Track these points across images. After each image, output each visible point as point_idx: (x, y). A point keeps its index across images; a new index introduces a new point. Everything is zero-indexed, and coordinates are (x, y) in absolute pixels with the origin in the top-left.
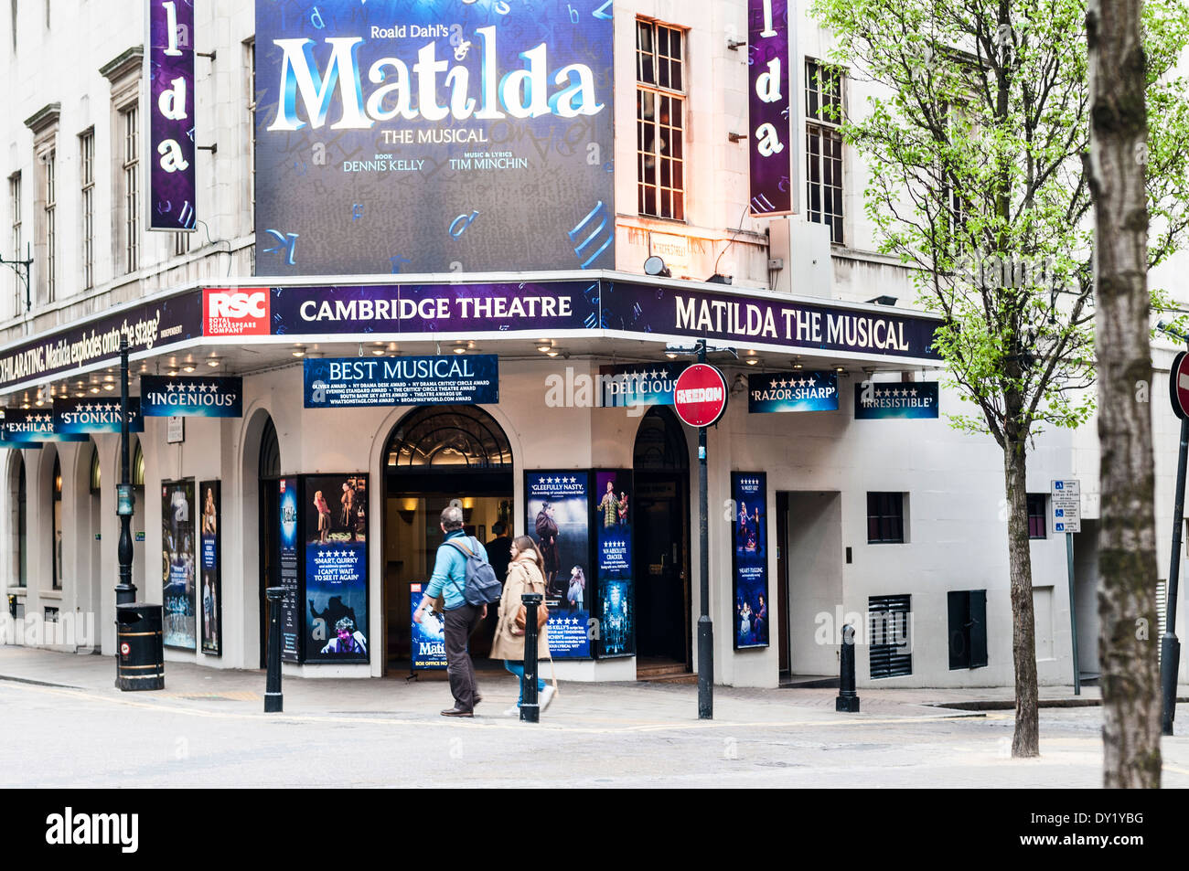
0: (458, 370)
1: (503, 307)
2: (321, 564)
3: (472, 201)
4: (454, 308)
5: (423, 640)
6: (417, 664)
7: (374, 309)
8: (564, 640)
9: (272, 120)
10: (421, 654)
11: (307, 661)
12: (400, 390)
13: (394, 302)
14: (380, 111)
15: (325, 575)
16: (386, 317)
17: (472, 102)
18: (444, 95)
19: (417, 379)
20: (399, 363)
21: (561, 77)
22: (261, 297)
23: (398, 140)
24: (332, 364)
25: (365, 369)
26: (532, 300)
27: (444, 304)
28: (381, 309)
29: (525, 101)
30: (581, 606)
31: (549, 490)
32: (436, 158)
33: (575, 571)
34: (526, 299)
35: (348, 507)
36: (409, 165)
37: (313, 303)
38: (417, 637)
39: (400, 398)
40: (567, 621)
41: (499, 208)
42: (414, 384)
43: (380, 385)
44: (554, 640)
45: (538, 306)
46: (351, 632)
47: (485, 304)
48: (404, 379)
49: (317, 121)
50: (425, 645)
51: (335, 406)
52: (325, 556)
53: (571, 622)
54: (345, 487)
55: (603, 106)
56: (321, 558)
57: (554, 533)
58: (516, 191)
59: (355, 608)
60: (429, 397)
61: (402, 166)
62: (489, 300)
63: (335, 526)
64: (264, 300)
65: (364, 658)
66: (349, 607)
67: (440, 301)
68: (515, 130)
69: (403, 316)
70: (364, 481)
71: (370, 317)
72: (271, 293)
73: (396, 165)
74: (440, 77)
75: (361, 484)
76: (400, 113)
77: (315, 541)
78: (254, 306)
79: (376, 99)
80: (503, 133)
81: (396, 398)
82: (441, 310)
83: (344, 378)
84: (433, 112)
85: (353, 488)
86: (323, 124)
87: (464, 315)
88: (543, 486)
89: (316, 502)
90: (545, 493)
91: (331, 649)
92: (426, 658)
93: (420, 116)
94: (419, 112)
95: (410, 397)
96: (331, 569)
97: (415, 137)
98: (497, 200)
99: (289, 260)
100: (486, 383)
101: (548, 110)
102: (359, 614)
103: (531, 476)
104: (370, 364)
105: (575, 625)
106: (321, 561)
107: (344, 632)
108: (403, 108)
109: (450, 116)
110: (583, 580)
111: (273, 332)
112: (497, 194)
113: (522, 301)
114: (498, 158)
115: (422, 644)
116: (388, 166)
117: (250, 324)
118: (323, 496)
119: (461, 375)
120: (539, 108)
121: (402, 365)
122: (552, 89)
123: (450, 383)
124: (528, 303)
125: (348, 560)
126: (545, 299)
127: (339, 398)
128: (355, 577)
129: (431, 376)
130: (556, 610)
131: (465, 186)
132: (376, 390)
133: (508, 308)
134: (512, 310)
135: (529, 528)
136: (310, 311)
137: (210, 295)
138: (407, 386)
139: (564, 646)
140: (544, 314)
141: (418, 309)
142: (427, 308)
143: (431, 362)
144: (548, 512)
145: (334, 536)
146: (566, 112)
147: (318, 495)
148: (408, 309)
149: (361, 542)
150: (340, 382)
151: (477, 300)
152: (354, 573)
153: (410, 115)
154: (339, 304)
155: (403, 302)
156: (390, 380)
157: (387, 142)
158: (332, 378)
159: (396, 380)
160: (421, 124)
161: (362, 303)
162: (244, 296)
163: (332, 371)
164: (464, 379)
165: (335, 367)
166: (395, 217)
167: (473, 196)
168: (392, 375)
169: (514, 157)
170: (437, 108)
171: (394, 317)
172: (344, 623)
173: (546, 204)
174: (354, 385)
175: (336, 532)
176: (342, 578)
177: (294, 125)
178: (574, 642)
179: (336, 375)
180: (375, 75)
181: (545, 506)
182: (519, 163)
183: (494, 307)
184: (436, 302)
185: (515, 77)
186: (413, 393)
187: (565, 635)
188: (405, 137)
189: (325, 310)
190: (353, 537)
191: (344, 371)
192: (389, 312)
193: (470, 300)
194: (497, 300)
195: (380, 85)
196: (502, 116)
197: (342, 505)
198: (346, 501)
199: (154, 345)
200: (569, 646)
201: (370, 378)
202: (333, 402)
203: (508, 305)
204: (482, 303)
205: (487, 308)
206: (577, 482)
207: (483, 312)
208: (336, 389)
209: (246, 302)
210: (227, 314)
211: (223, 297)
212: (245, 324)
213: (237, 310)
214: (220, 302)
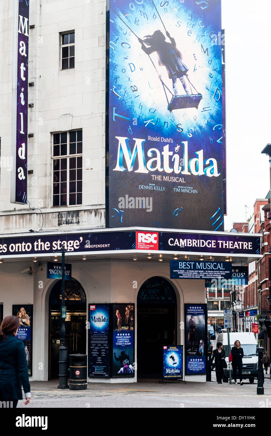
0: (220, 267)
1: (232, 245)
2: (118, 339)
3: (181, 204)
4: (217, 244)
5: (167, 368)
6: (165, 377)
7: (192, 243)
8: (198, 367)
9: (115, 167)
10: (166, 373)
11: (113, 377)
12: (202, 273)
13: (198, 240)
14: (151, 167)
15: (119, 343)
16: (196, 246)
17: (180, 168)
18: (172, 164)
19: (207, 270)
20: (201, 263)
21: (208, 162)
22: (155, 235)
23: (157, 179)
24: (180, 263)
25: (190, 265)
26: (241, 243)
27: (214, 242)
28: (193, 243)
29: (197, 170)
30: (203, 354)
31: (193, 311)
32: (170, 186)
33: (201, 341)
34: (239, 242)
35: (128, 316)
36: (160, 189)
37: (173, 239)
38: (165, 366)
39: (202, 276)
41: (189, 207)
42: (206, 271)
43: (195, 271)
44: (195, 367)
45: (242, 245)
46: (128, 365)
47: (227, 244)
48: (203, 269)
49: (130, 169)
50: (168, 370)
51: (181, 278)
52: (120, 335)
53: (200, 360)
54: (127, 309)
55: (220, 174)
56: (118, 336)
57: (194, 327)
58: (194, 201)
59: (129, 355)
60: (211, 276)
61: (158, 189)
62: (228, 242)
63: (123, 324)
64: (156, 237)
65: (131, 375)
66: (128, 355)
67: (213, 241)
68: (194, 179)
69: (201, 246)
70: (133, 307)
72: (159, 234)
73: (156, 188)
74: (171, 157)
75: (132, 308)
76: (157, 169)
77: (116, 330)
78: (152, 239)
79: (150, 163)
80: (190, 180)
81: (200, 276)
82: (213, 245)
83: (184, 268)
84: (168, 170)
85: (129, 309)
86: (132, 170)
87: (220, 247)
88: (191, 309)
89: (117, 314)
91: (121, 372)
92: (168, 374)
93: (164, 171)
94: (164, 169)
95: (205, 276)
96: (122, 340)
97: (162, 178)
98: (188, 204)
99: (120, 221)
100: (228, 272)
101: (204, 173)
102: (131, 358)
103: (187, 306)
104: (192, 263)
105: (201, 361)
106: (118, 337)
107: (126, 365)
108: (158, 167)
109: (173, 171)
110: (203, 344)
111: (159, 249)
112: (188, 202)
113: (237, 243)
114: (189, 189)
116: (154, 188)
117: (152, 246)
118: (119, 312)
119: (220, 269)
120: (201, 172)
121: (202, 264)
122: (205, 166)
123: (217, 272)
124: (239, 243)
125: (127, 337)
126: (244, 243)
127: (182, 276)
128: (130, 344)
129: (211, 269)
130: (195, 356)
131: (178, 198)
132: (194, 273)
133: (233, 246)
134: (235, 246)
135: (187, 325)
136: (172, 242)
137: (139, 234)
138: (204, 272)
139: (197, 369)
140: (244, 248)
141: (206, 244)
142: (209, 243)
143: (211, 263)
144: (193, 319)
146: (209, 175)
147: (117, 311)
148: (203, 244)
149: (132, 330)
150: (182, 269)
151: (224, 242)
152: (130, 342)
153: (161, 170)
154: (181, 240)
155: (201, 241)
156: (198, 270)
157: (153, 179)
158: (180, 268)
159: (200, 270)
160: (164, 174)
161: (188, 240)
162: (150, 235)
163: (180, 265)
164: (222, 270)
165: (181, 264)
166: (156, 207)
167: (181, 202)
168: (199, 268)
169: (193, 189)
170: (170, 169)
171: (198, 246)
172: (126, 361)
173: (203, 207)
174: (187, 271)
176: (125, 344)
177: (122, 169)
178: (201, 368)
179: (181, 267)
180: (150, 154)
181: (192, 317)
182: (195, 191)
183: (229, 245)
184: (212, 242)
185: (193, 161)
186: (206, 274)
187: (198, 365)
188: (159, 178)
189: (177, 242)
190: (129, 328)
191: (184, 265)
192: (197, 244)
193: (222, 241)
194: (230, 242)
195: (151, 158)
196: (189, 174)
197: (125, 316)
198: (127, 314)
199: (75, 250)
200: (199, 369)
201: (192, 268)
202: (180, 277)
203: (233, 244)
204: (226, 243)
205: (227, 245)
206: (201, 309)
207: (226, 246)
208: (181, 272)
209: (150, 237)
210: (144, 241)
211: (143, 234)
212: (150, 246)
213: (147, 240)
214: (142, 237)
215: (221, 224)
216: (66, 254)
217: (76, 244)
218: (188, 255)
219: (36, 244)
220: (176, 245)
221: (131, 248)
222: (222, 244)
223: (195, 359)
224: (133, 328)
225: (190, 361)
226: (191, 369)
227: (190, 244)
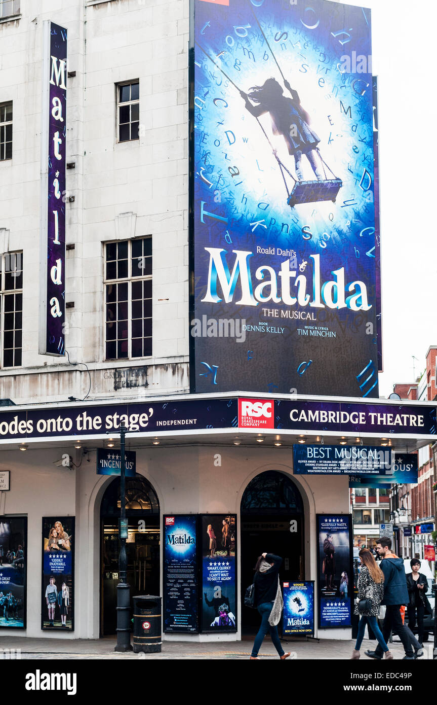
1: (391, 419)
2: (211, 570)
3: (309, 354)
4: (368, 418)
5: (289, 617)
6: (286, 631)
7: (328, 416)
8: (338, 615)
9: (204, 296)
10: (288, 625)
11: (203, 631)
13: (338, 413)
14: (261, 296)
15: (213, 578)
16: (334, 421)
17: (308, 297)
18: (294, 292)
21: (351, 288)
22: (269, 405)
23: (271, 314)
24: (308, 448)
25: (325, 452)
26: (405, 416)
27: (363, 416)
28: (330, 417)
29: (334, 299)
30: (346, 595)
31: (330, 527)
32: (292, 326)
33: (343, 575)
34: (402, 416)
35: (226, 535)
36: (277, 331)
37: (297, 411)
40: (340, 604)
41: (322, 359)
43: (333, 462)
44: (333, 616)
45: (408, 420)
46: (227, 613)
49: (228, 299)
50: (291, 620)
51: (310, 473)
52: (213, 565)
53: (341, 605)
54: (224, 522)
55: (371, 306)
56: (211, 566)
57: (333, 551)
58: (331, 350)
59: (229, 598)
61: (272, 330)
62: (384, 415)
63: (219, 548)
64: (271, 407)
66: (226, 597)
67: (361, 414)
68: (330, 315)
69: (342, 421)
70: (234, 519)
71: (326, 421)
72: (275, 403)
73: (270, 329)
74: (292, 280)
75: (233, 521)
76: (272, 299)
77: (208, 556)
78: (264, 410)
79: (259, 289)
80: (324, 316)
81: (341, 470)
82: (361, 420)
83: (315, 457)
84: (289, 301)
85: (228, 523)
86: (231, 301)
87: (373, 423)
88: (328, 523)
89: (208, 532)
90: (328, 528)
91: (216, 623)
92: (291, 628)
93: (282, 302)
94: (282, 299)
96: (216, 573)
97: (280, 313)
98: (321, 355)
99: (213, 382)
101: (345, 306)
102: (231, 601)
103: (320, 518)
104: (328, 449)
105: (344, 607)
106: (211, 568)
107: (223, 613)
108: (273, 295)
109: (297, 303)
110: (347, 579)
111: (276, 427)
112: (321, 351)
113: (400, 416)
114: (322, 330)
115: (289, 619)
116: (266, 330)
117: (263, 421)
118: (212, 527)
120: (341, 304)
122: (348, 294)
125: (226, 568)
126: (411, 416)
127: (312, 469)
128: (229, 578)
130: (334, 598)
131: (305, 344)
132: (331, 465)
133: (394, 421)
134: (396, 421)
135: (320, 549)
136: (296, 415)
137: (243, 402)
139: (338, 619)
140: (411, 425)
141: (350, 418)
142: (354, 417)
144: (330, 539)
145: (218, 553)
146: (354, 308)
147: (209, 527)
148: (345, 416)
149: (232, 557)
150: (312, 459)
151: (379, 415)
152: (229, 576)
153: (277, 300)
154: (310, 412)
155: (342, 413)
156: (338, 459)
157: (265, 315)
158: (308, 457)
160: (282, 306)
161: (322, 412)
162: (260, 404)
163: (308, 452)
165: (310, 450)
166: (269, 360)
167: (310, 351)
169: (329, 330)
170: (291, 298)
171: (338, 421)
172: (223, 607)
173: (345, 359)
174: (320, 462)
175: (219, 550)
176: (222, 579)
177: (215, 300)
178: (343, 616)
179: (310, 455)
180: (259, 275)
181: (328, 536)
182: (332, 334)
183: (386, 419)
184: (359, 414)
185: (329, 285)
187: (339, 612)
188: (274, 313)
189: (303, 416)
190: (229, 554)
191: (315, 453)
192: (335, 418)
193: (376, 414)
194: (389, 415)
195: (261, 282)
196: (323, 306)
197: (222, 534)
198: (225, 531)
199: (142, 429)
200: (340, 619)
201: (328, 457)
202: (309, 471)
203: (394, 418)
204: (382, 416)
205: (384, 419)
206: (343, 522)
207: (382, 422)
208: (310, 463)
209: (261, 408)
210: (251, 414)
211: (249, 404)
212: (261, 421)
213: (257, 412)
214: (247, 407)
215: (374, 386)
216: (127, 435)
217: (143, 419)
218: (321, 437)
219: (79, 419)
220: (301, 419)
221: (230, 425)
222: (376, 418)
223: (334, 603)
224: (234, 553)
225: (326, 606)
226: (327, 620)
227: (324, 419)
